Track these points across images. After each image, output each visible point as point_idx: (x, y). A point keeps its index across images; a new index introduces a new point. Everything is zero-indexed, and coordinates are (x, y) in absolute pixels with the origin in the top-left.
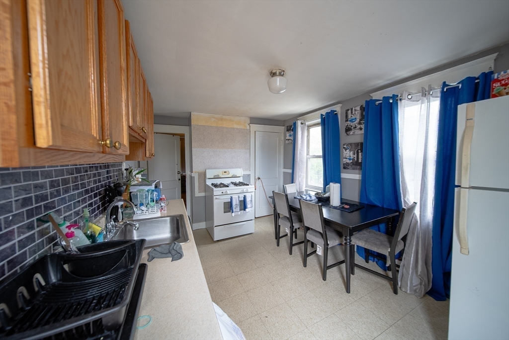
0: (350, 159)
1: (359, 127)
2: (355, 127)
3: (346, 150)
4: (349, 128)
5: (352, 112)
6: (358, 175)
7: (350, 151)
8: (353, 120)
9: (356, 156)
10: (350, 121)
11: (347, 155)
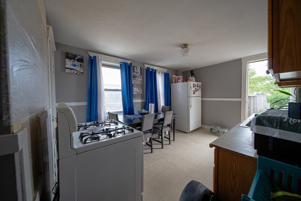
0: (137, 92)
1: (140, 77)
2: (138, 77)
3: (135, 87)
4: (135, 76)
5: (136, 69)
6: (140, 100)
7: (137, 88)
8: (137, 72)
9: (139, 91)
10: (136, 73)
11: (135, 90)
